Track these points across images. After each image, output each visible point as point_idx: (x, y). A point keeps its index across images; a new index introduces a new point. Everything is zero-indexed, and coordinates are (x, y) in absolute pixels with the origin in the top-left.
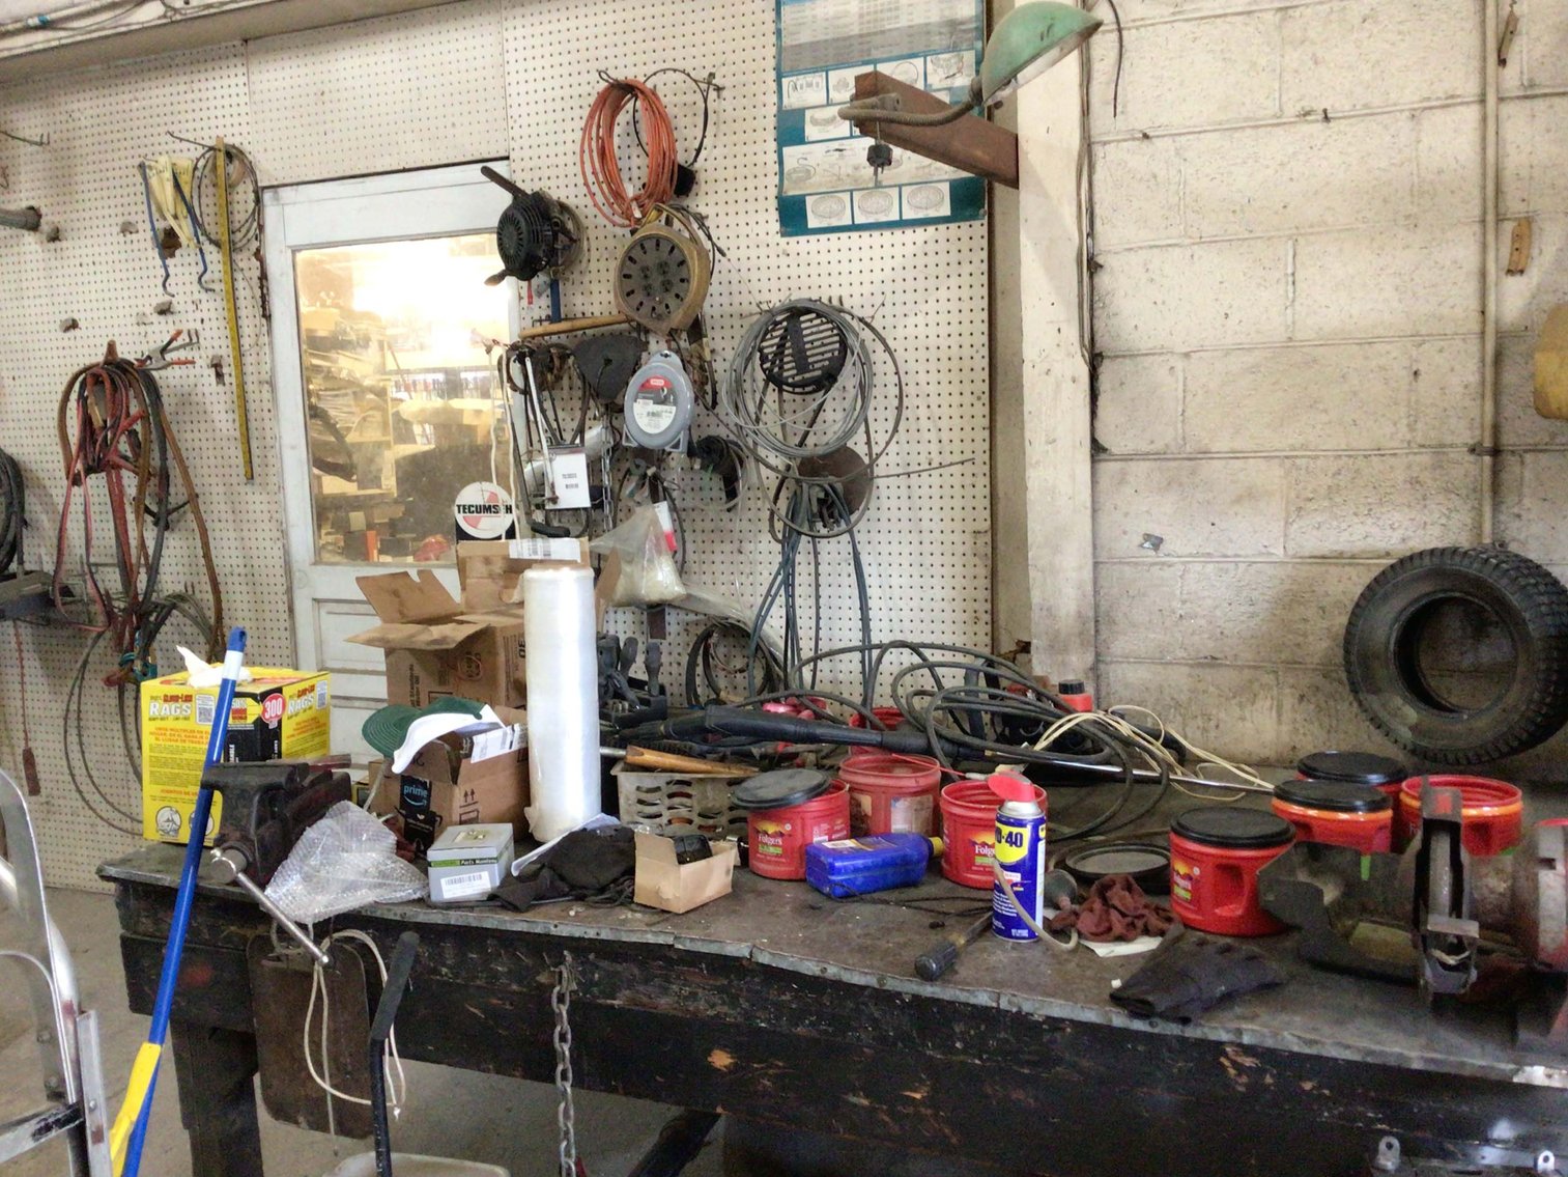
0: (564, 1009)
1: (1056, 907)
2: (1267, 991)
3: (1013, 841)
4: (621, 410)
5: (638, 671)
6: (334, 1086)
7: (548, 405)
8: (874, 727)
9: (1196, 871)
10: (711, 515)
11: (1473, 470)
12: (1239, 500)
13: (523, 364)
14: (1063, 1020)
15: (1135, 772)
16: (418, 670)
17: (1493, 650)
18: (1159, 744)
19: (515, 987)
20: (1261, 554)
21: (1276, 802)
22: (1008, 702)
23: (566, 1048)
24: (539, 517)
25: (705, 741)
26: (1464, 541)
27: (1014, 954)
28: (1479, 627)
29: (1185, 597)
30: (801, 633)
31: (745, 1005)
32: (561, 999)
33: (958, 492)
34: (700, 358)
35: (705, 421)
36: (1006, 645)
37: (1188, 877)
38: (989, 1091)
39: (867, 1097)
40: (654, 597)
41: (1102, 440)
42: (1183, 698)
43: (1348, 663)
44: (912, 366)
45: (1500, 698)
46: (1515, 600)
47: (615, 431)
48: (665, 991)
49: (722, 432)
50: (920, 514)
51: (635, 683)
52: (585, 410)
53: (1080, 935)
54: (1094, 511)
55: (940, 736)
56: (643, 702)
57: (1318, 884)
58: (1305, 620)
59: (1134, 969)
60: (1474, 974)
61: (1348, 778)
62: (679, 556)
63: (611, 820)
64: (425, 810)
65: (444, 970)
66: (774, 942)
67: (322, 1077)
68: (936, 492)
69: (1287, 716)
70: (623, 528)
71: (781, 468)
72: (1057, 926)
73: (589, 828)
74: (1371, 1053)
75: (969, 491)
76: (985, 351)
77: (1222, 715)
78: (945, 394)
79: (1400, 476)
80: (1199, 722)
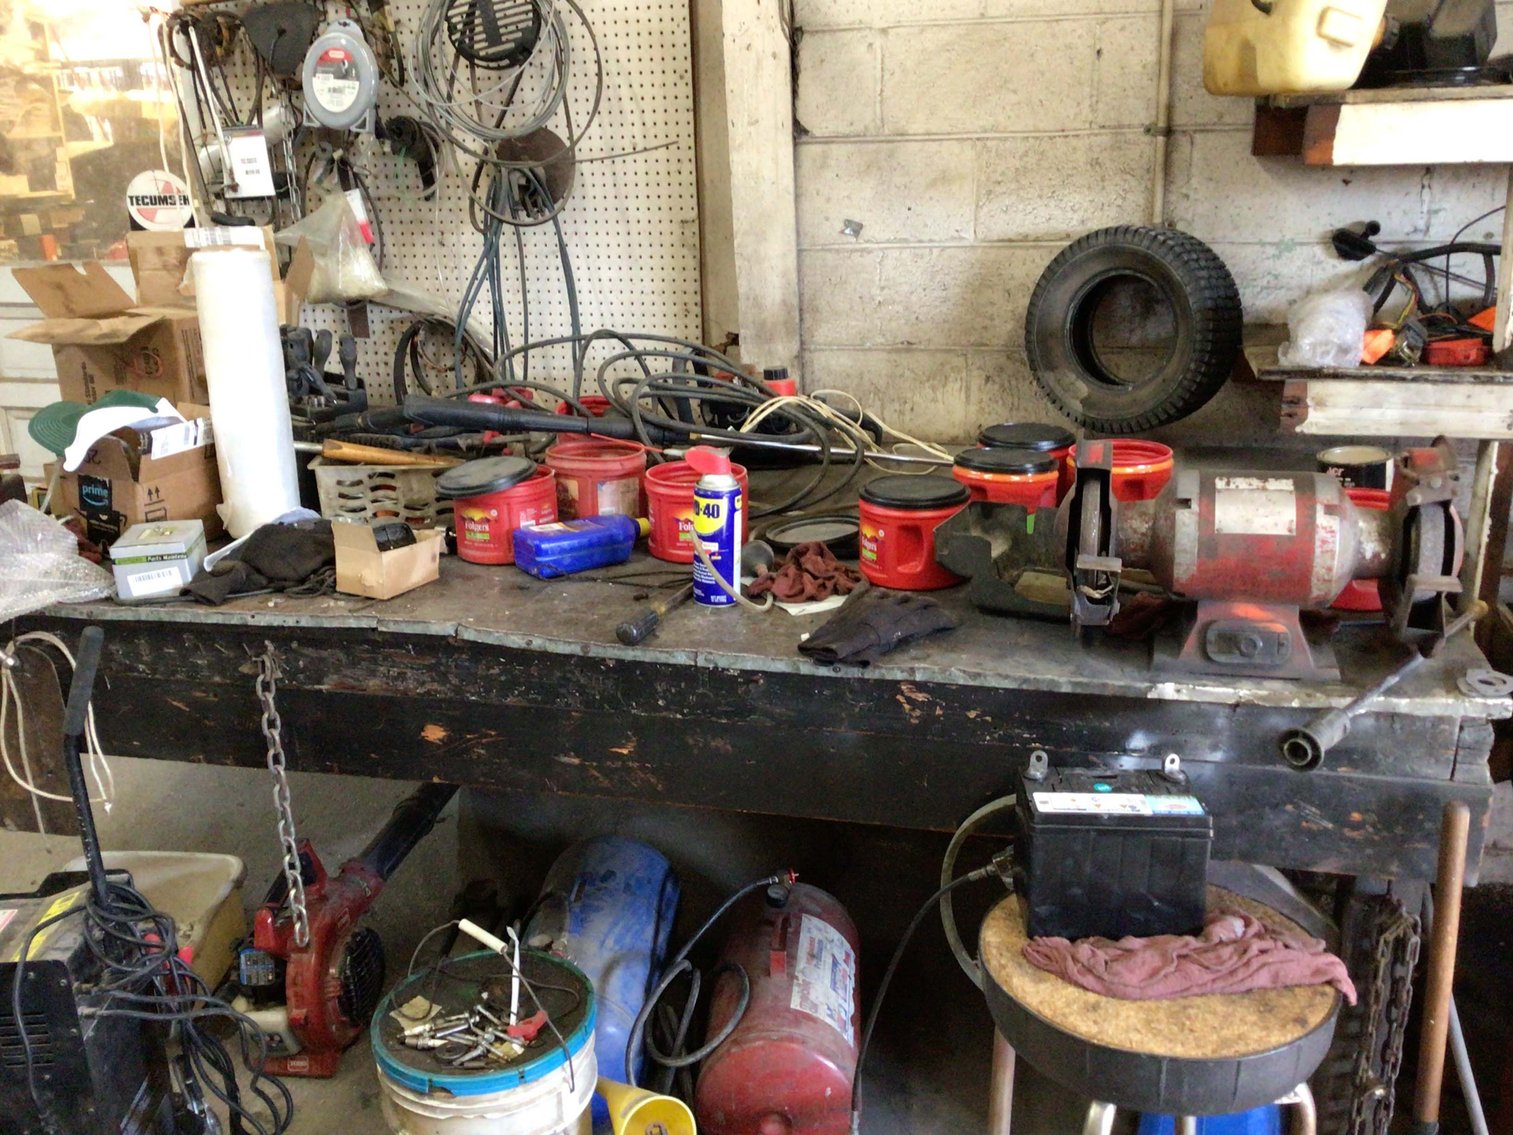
0: (270, 697)
1: (755, 575)
2: (941, 634)
3: (711, 512)
4: (300, 88)
5: (333, 365)
6: (40, 787)
7: (219, 83)
8: (580, 414)
9: (881, 533)
10: (409, 205)
11: (1148, 151)
12: (933, 184)
13: (187, 34)
14: (754, 673)
15: (833, 450)
16: (92, 369)
17: (1158, 328)
18: (857, 426)
19: (217, 679)
20: (953, 238)
21: (956, 469)
22: (714, 389)
23: (276, 734)
24: (220, 207)
25: (407, 433)
26: (1136, 220)
27: (713, 618)
28: (1147, 306)
29: (883, 283)
30: (510, 329)
31: (455, 681)
32: (266, 687)
33: (663, 178)
34: (383, 28)
35: (393, 99)
36: (717, 337)
37: (874, 540)
38: (691, 741)
39: (577, 756)
40: (353, 292)
41: (804, 122)
42: (882, 383)
43: (1028, 341)
44: (611, 41)
45: (1161, 369)
46: (1177, 274)
47: (296, 111)
48: (373, 674)
49: (414, 113)
50: (627, 203)
51: (330, 378)
52: (260, 87)
53: (775, 598)
54: (797, 197)
55: (645, 421)
56: (340, 396)
57: (989, 539)
58: (992, 304)
59: (823, 622)
60: (1117, 607)
61: (1022, 445)
62: (377, 249)
63: (311, 514)
64: (108, 510)
65: (141, 667)
66: (479, 620)
67: (25, 779)
68: (642, 179)
69: (975, 396)
70: (311, 218)
71: (480, 151)
72: (756, 591)
73: (286, 521)
74: (1026, 681)
75: (675, 178)
76: (686, 26)
77: (917, 398)
78: (646, 72)
79: (1081, 157)
80: (897, 406)
